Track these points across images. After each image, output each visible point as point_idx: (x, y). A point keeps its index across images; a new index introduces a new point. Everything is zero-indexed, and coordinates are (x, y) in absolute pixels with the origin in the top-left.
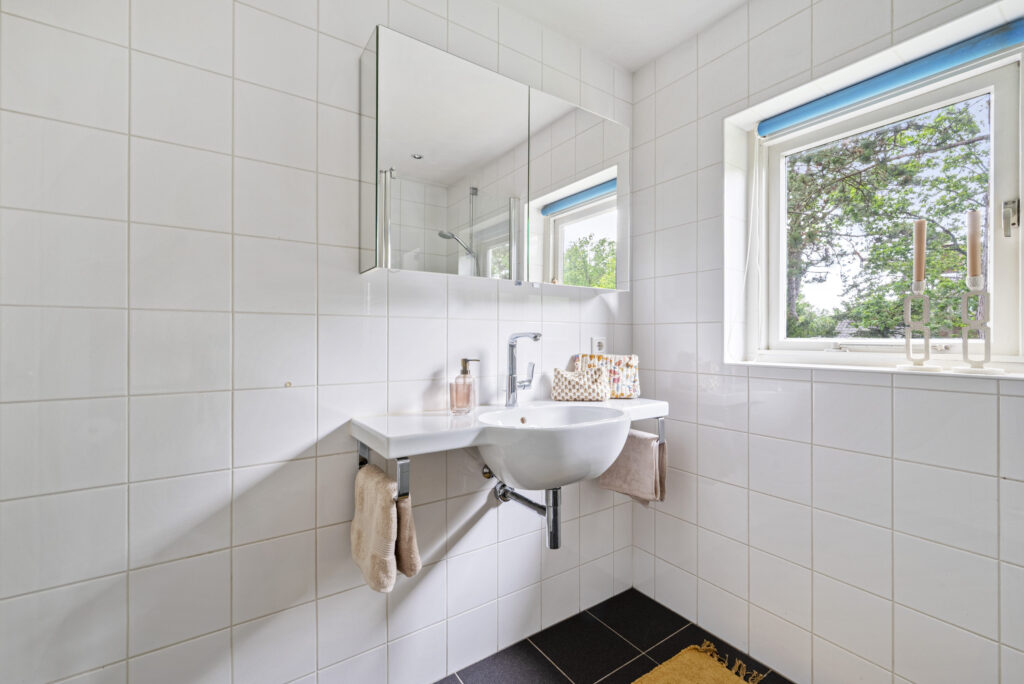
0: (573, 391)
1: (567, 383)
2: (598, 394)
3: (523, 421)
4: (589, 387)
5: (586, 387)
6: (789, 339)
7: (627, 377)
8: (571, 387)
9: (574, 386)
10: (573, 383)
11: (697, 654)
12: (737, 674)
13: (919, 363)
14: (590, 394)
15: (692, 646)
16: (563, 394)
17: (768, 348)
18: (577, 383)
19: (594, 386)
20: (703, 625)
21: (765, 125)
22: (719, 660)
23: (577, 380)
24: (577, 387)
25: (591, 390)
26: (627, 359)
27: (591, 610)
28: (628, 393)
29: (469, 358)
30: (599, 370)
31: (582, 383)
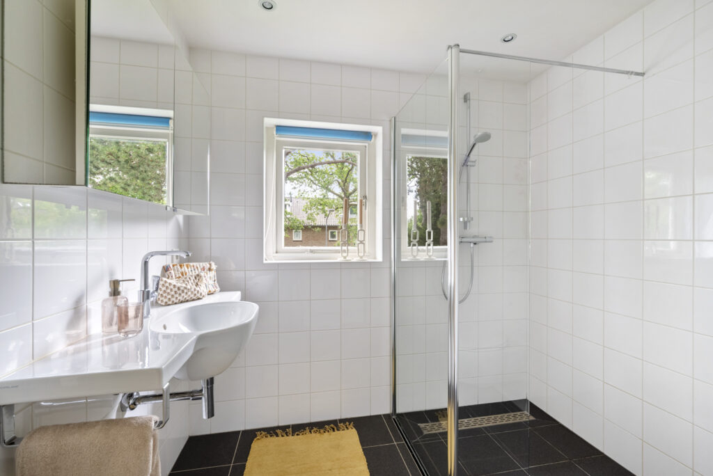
0: (183, 294)
1: (176, 289)
2: (201, 294)
3: (165, 327)
4: (195, 290)
5: (193, 290)
6: (286, 248)
7: (210, 278)
8: (180, 292)
9: (183, 291)
10: (182, 288)
11: (259, 441)
12: (282, 436)
13: (345, 258)
14: (195, 295)
15: (255, 439)
16: (173, 299)
17: (277, 252)
18: (185, 288)
19: (198, 289)
20: (249, 427)
21: (279, 128)
22: (271, 436)
23: (184, 285)
24: (185, 291)
25: (196, 292)
26: (209, 266)
27: (172, 470)
28: (214, 290)
29: (120, 279)
30: (198, 275)
31: (189, 287)
